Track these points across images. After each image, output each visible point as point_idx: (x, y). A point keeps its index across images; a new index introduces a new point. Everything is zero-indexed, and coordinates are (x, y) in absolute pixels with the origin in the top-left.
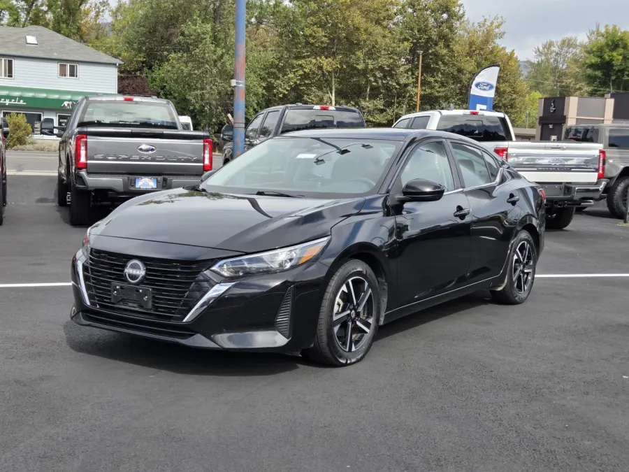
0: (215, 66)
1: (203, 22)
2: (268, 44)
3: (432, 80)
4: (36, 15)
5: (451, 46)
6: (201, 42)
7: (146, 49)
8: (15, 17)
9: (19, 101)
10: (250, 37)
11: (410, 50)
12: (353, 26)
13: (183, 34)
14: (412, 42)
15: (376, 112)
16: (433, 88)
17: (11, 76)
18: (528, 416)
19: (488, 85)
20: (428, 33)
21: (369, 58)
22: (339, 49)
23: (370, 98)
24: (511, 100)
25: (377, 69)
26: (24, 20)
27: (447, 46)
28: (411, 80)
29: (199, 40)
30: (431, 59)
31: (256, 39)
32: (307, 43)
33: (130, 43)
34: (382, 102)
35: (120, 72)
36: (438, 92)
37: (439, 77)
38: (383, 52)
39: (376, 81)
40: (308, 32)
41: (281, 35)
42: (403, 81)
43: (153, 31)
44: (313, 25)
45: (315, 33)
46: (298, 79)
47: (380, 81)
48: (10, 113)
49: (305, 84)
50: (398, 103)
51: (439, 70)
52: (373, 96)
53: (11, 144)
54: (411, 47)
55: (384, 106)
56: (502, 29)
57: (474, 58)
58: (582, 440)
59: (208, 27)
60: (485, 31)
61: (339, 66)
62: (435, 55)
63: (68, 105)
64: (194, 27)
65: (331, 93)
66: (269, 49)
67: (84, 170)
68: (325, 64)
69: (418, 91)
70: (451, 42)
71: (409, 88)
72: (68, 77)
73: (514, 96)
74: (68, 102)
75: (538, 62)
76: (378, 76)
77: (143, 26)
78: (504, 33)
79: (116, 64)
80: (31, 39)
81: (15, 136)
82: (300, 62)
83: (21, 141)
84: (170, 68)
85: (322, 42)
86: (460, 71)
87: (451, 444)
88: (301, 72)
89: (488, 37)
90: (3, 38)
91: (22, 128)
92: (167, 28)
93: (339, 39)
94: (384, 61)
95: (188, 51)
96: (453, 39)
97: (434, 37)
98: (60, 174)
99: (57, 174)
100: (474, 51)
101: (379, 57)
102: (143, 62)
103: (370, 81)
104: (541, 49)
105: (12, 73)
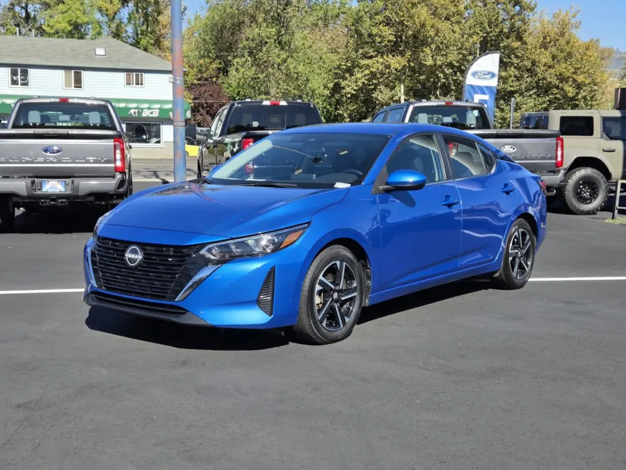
1: (267, 26)
5: (524, 39)
6: (265, 46)
8: (98, 30)
11: (480, 45)
12: (420, 22)
13: (247, 39)
14: (482, 36)
16: (506, 82)
19: (489, 73)
20: (499, 26)
21: (437, 55)
22: (407, 47)
23: (441, 95)
24: (592, 91)
25: (446, 66)
27: (520, 39)
29: (262, 44)
30: (503, 53)
32: (374, 43)
36: (512, 86)
37: (513, 71)
38: (451, 48)
39: (446, 78)
40: (374, 31)
41: (346, 35)
44: (380, 24)
45: (382, 32)
46: (365, 79)
47: (450, 78)
49: (373, 84)
51: (512, 64)
52: (444, 94)
54: (481, 42)
56: (578, 18)
59: (273, 30)
60: (560, 21)
61: (407, 64)
63: (135, 113)
64: (258, 31)
65: (400, 92)
68: (393, 62)
70: (523, 34)
72: (134, 85)
74: (134, 110)
76: (447, 72)
78: (580, 22)
80: (100, 51)
82: (367, 62)
85: (389, 41)
86: (533, 63)
88: (367, 72)
89: (564, 28)
90: (74, 51)
92: (233, 34)
94: (453, 57)
96: (526, 31)
97: (506, 30)
101: (448, 53)
102: (219, 69)
103: (439, 77)
105: (81, 83)
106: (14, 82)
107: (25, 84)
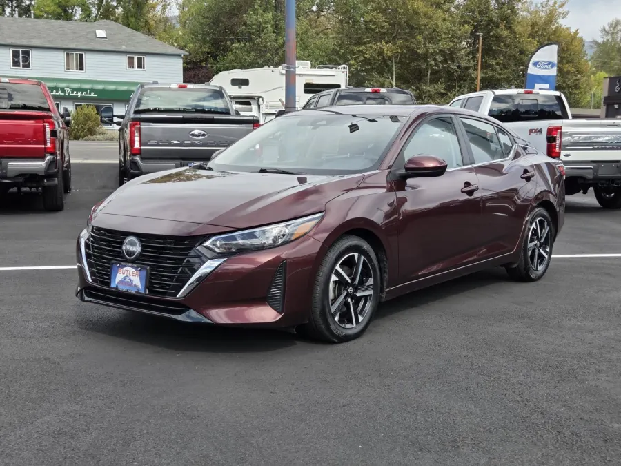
0: (277, 54)
1: (264, 12)
2: (329, 31)
3: (494, 62)
4: (107, 11)
5: (513, 28)
6: (263, 31)
7: (210, 40)
8: (88, 12)
9: (90, 94)
10: (311, 25)
11: (471, 33)
12: (413, 10)
13: (245, 24)
14: (472, 25)
15: (437, 95)
16: (495, 70)
17: (83, 70)
18: (557, 397)
19: (549, 63)
20: (489, 15)
21: (430, 43)
22: (399, 34)
23: (431, 82)
24: (576, 80)
25: (437, 54)
26: (94, 15)
27: (509, 28)
28: (472, 63)
29: (260, 29)
30: (493, 41)
31: (316, 27)
32: (367, 29)
33: (195, 34)
34: (443, 85)
35: (186, 62)
36: (500, 74)
37: (501, 59)
38: (443, 36)
39: (436, 65)
40: (368, 18)
41: (341, 22)
42: (463, 64)
43: (216, 22)
44: (374, 11)
45: (375, 19)
46: (358, 66)
47: (441, 65)
48: (81, 105)
49: (366, 70)
50: (460, 86)
51: (501, 52)
52: (434, 80)
53: (82, 134)
54: (472, 30)
55: (445, 89)
56: (565, 9)
57: (537, 39)
58: (611, 422)
59: (269, 16)
60: (548, 11)
61: (399, 51)
62: (497, 37)
64: (255, 17)
65: (392, 78)
66: (331, 36)
67: (138, 156)
68: (386, 50)
69: (479, 74)
70: (512, 23)
71: (470, 71)
73: (579, 76)
75: (604, 41)
76: (439, 60)
77: (207, 18)
78: (568, 12)
79: (181, 55)
80: (101, 33)
81: (86, 127)
82: (361, 49)
83: (91, 132)
84: (233, 58)
85: (382, 28)
86: (522, 52)
87: (471, 425)
88: (362, 58)
89: (551, 17)
90: (75, 33)
91: (93, 119)
92: (230, 18)
93: (399, 24)
94: (445, 45)
95: (250, 40)
96: (514, 20)
97: (495, 19)
98: (120, 161)
99: (118, 162)
100: (536, 32)
101: (439, 41)
102: (208, 53)
103: (431, 65)
104: (607, 28)
105: (83, 66)
106: (16, 64)
107: (27, 65)
